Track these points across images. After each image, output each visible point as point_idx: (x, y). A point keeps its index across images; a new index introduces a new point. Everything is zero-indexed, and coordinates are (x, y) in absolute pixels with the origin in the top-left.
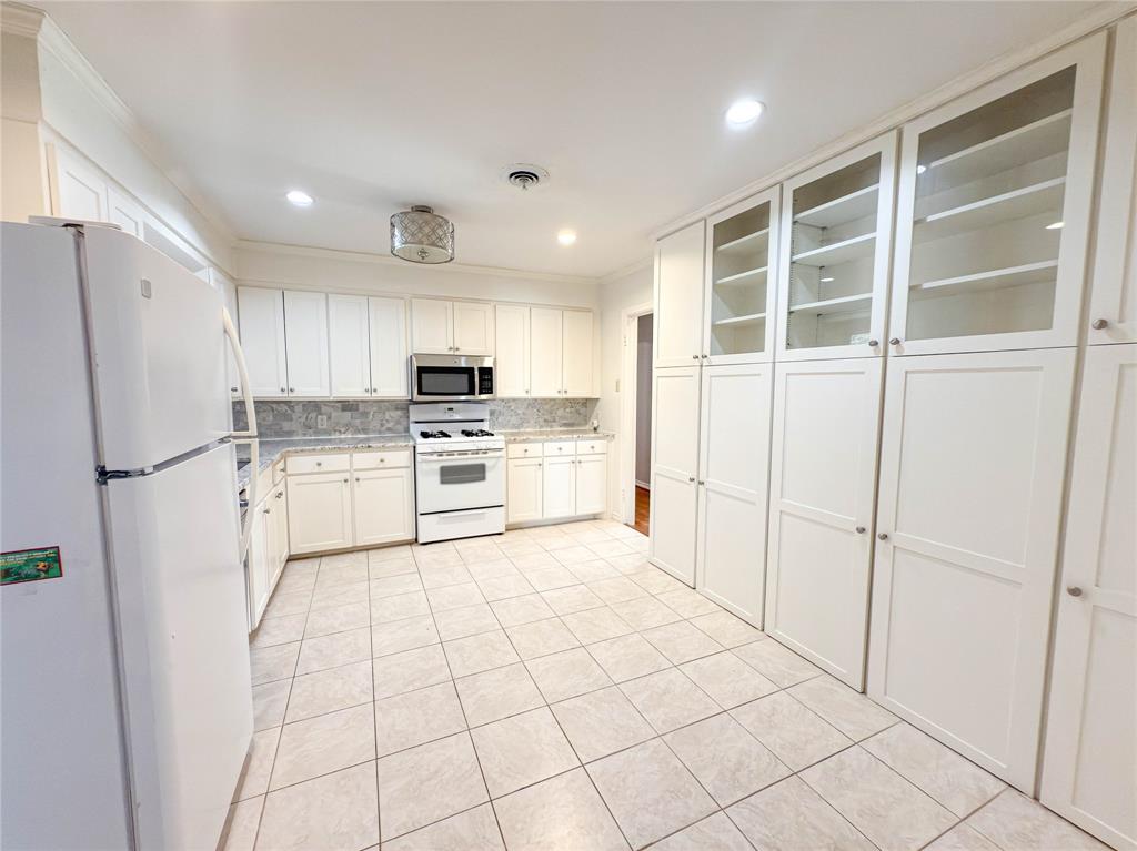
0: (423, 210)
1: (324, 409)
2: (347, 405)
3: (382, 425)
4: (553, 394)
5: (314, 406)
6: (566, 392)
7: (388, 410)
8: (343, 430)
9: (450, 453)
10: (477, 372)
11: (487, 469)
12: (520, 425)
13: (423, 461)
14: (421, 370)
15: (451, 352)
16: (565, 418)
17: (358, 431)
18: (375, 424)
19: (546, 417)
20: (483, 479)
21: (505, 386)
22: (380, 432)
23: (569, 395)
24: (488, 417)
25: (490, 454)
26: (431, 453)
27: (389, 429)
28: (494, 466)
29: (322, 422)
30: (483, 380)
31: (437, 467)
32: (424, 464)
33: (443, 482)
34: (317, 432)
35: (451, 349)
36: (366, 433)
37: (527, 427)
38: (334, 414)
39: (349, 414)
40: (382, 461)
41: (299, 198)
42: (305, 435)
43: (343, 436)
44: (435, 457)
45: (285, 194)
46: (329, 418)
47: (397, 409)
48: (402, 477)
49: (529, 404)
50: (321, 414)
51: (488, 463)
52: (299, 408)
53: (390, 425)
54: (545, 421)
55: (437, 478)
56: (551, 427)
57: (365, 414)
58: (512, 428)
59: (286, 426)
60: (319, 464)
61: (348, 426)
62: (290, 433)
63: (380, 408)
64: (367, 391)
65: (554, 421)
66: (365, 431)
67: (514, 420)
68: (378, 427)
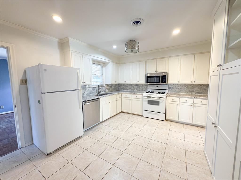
0: (132, 41)
1: (133, 85)
2: (137, 85)
3: (143, 89)
4: (189, 83)
5: (131, 85)
6: (194, 82)
7: (144, 86)
8: (136, 90)
9: (150, 97)
10: (161, 77)
11: (160, 102)
12: (180, 92)
13: (144, 98)
14: (148, 77)
15: (156, 72)
16: (198, 91)
17: (138, 90)
18: (141, 89)
19: (189, 90)
20: (159, 105)
21: (171, 80)
22: (142, 91)
23: (196, 83)
24: (167, 89)
25: (161, 99)
26: (146, 97)
27: (144, 90)
28: (162, 102)
29: (132, 88)
30: (163, 79)
31: (147, 100)
32: (144, 99)
33: (148, 104)
34: (132, 90)
35: (156, 71)
36: (139, 91)
37: (182, 93)
38: (134, 86)
39: (137, 86)
40: (136, 97)
41: (115, 47)
42: (130, 90)
43: (136, 91)
44: (147, 98)
45: (112, 47)
46: (133, 87)
47: (146, 86)
48: (140, 101)
49: (183, 86)
50: (132, 86)
51: (160, 101)
52: (129, 85)
53: (144, 89)
54: (189, 91)
55: (147, 103)
56: (191, 93)
57: (140, 87)
58: (176, 92)
59: (127, 88)
60: (126, 96)
61: (137, 89)
62: (128, 90)
63: (142, 85)
64: (137, 82)
65: (193, 91)
66: (140, 90)
67: (177, 90)
68: (142, 89)
